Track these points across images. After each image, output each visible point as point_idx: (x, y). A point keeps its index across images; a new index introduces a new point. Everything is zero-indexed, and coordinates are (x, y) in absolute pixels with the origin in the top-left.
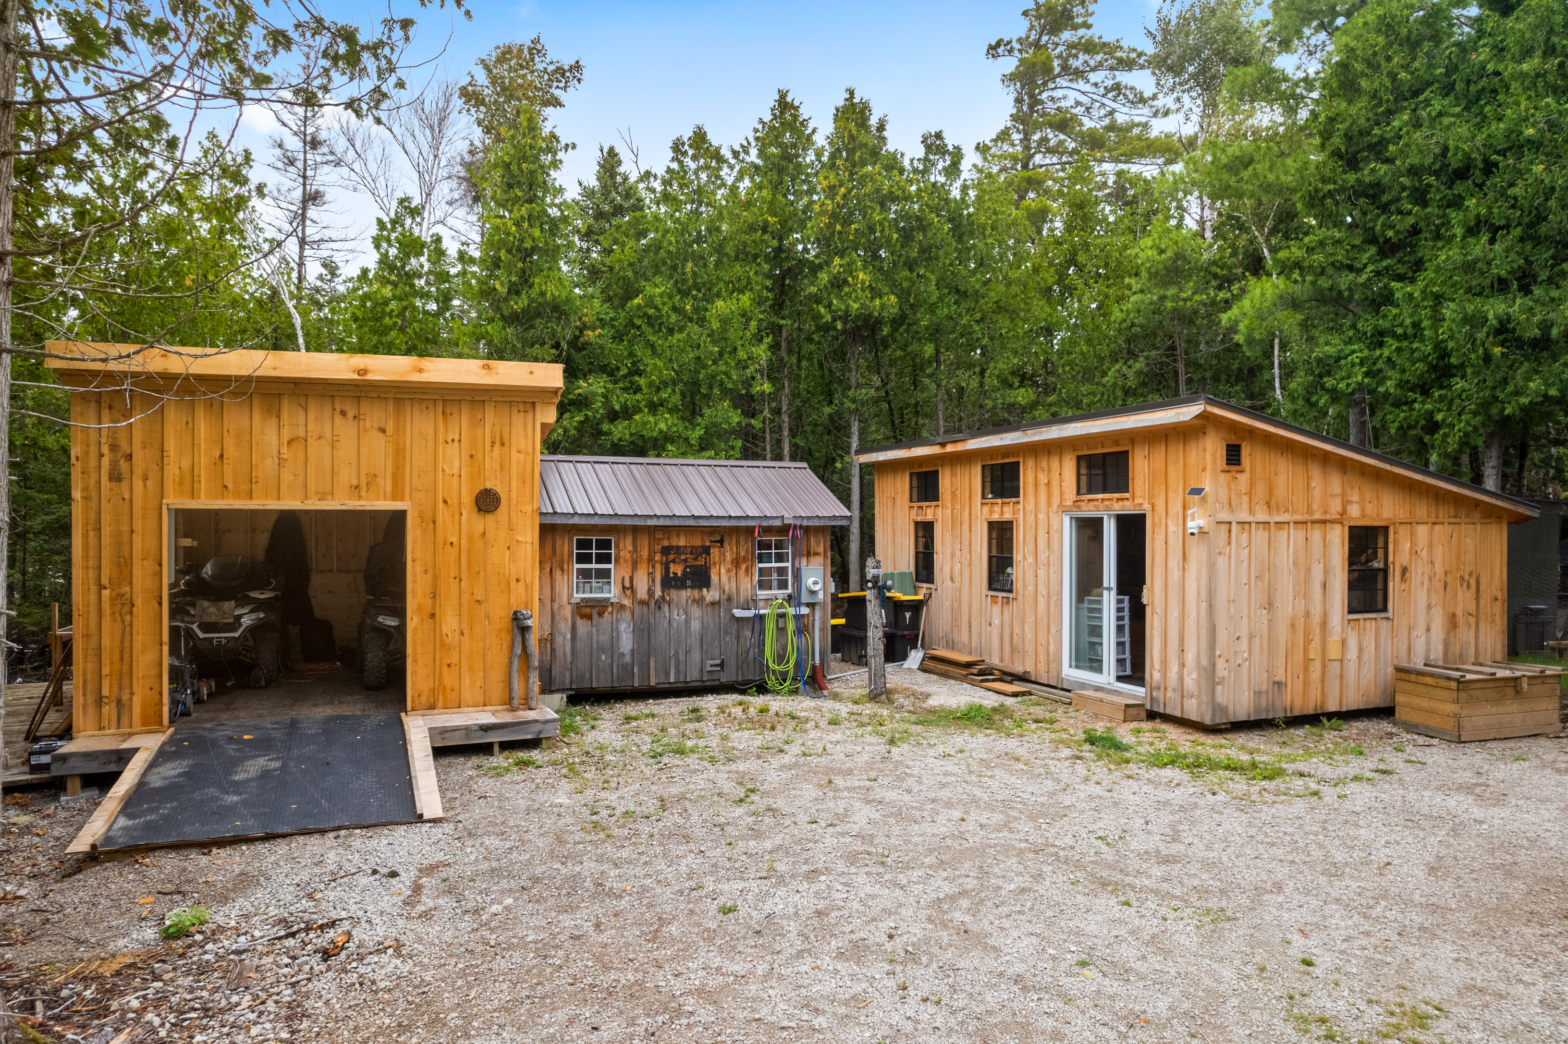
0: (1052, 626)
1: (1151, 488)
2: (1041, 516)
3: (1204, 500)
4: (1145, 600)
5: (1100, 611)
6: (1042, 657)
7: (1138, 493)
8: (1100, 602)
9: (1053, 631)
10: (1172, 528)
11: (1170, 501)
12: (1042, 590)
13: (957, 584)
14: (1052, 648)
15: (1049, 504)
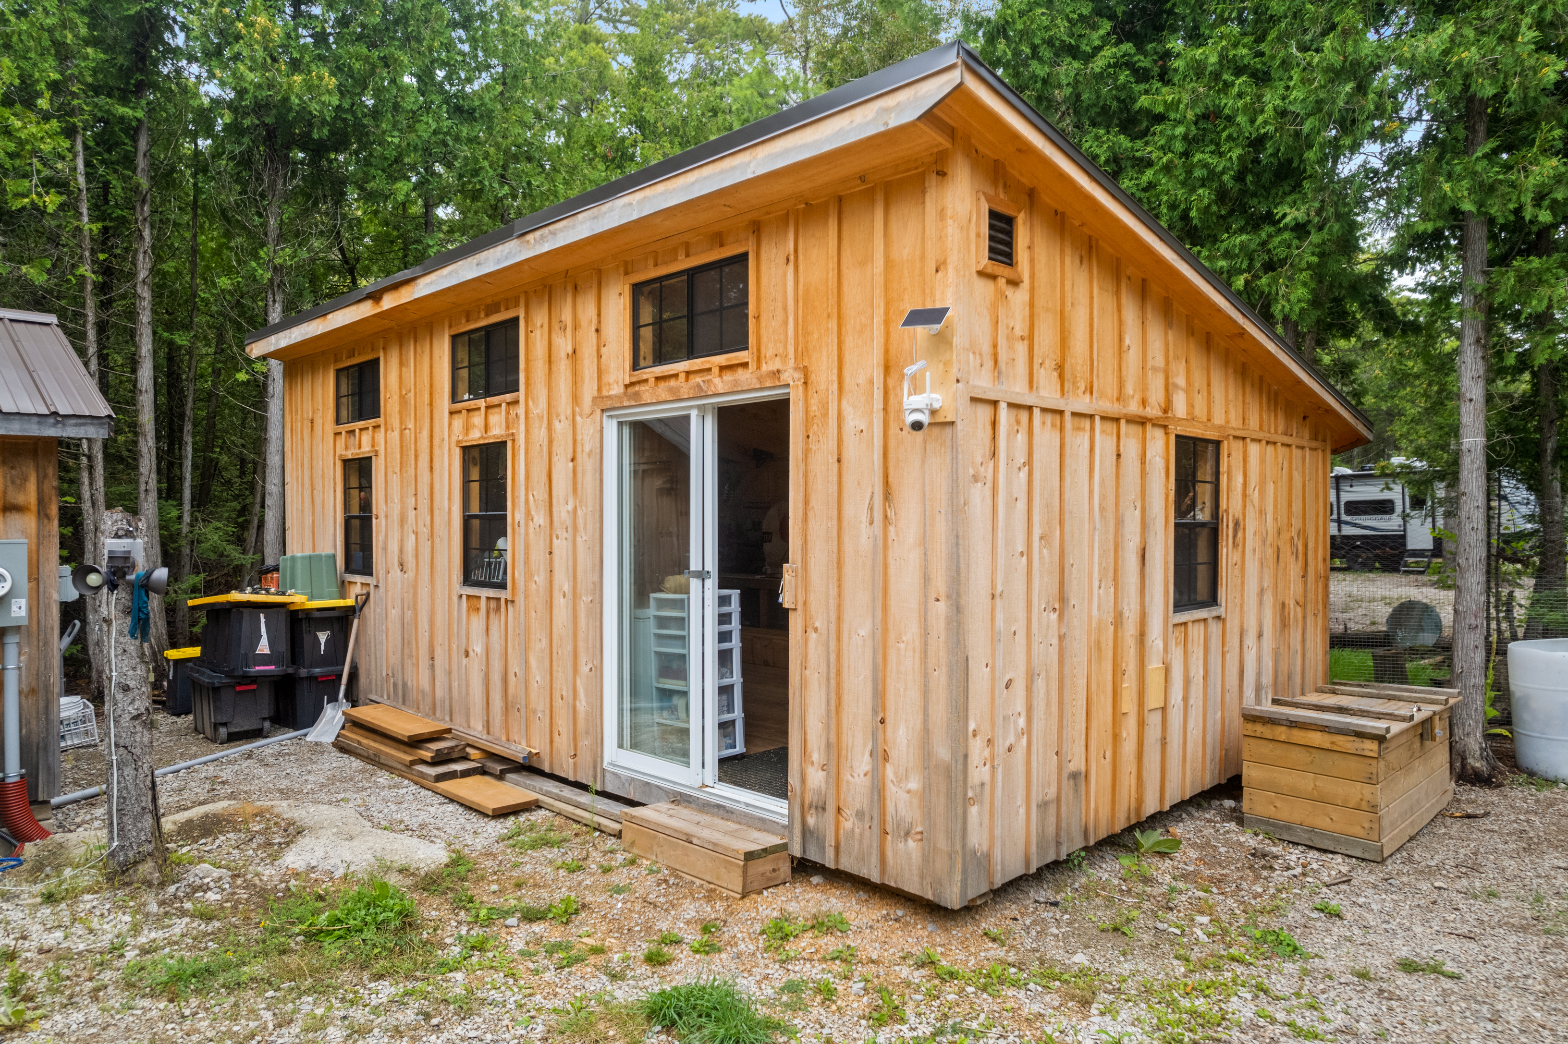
0: (583, 659)
1: (802, 332)
2: (561, 427)
3: (942, 341)
4: (786, 599)
5: (682, 622)
6: (563, 723)
7: (768, 350)
8: (682, 605)
9: (584, 669)
10: (853, 421)
11: (849, 357)
12: (562, 582)
13: (411, 574)
14: (582, 705)
15: (576, 399)
